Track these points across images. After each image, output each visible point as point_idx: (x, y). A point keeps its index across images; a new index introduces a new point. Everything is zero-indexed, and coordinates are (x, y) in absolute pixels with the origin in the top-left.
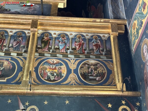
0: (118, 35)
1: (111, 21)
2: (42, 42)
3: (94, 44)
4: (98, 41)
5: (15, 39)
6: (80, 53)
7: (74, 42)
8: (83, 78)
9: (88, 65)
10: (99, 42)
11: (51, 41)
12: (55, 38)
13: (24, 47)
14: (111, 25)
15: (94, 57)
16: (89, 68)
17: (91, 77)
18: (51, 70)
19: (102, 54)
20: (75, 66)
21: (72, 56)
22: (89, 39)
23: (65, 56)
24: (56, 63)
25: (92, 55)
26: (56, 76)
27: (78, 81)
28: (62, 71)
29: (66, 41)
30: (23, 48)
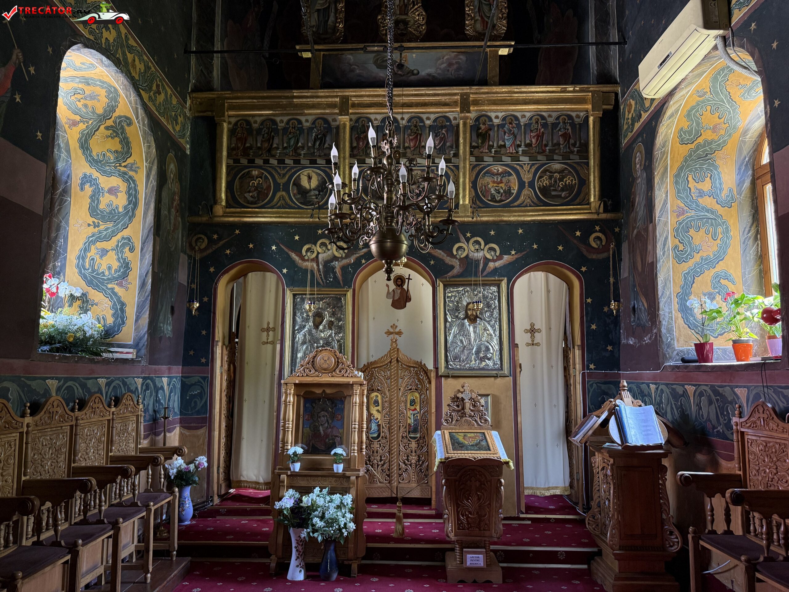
0: (601, 116)
1: (593, 88)
2: (478, 137)
3: (560, 133)
4: (568, 127)
5: (436, 132)
6: (538, 153)
7: (528, 131)
8: (542, 195)
9: (551, 172)
10: (570, 128)
11: (491, 133)
12: (498, 125)
13: (451, 147)
14: (593, 96)
15: (560, 158)
16: (550, 177)
17: (553, 193)
18: (495, 185)
19: (572, 152)
20: (531, 176)
21: (527, 159)
22: (553, 124)
23: (515, 158)
24: (502, 173)
25: (556, 154)
26: (504, 194)
27: (535, 200)
28: (512, 185)
29: (516, 130)
30: (450, 149)
